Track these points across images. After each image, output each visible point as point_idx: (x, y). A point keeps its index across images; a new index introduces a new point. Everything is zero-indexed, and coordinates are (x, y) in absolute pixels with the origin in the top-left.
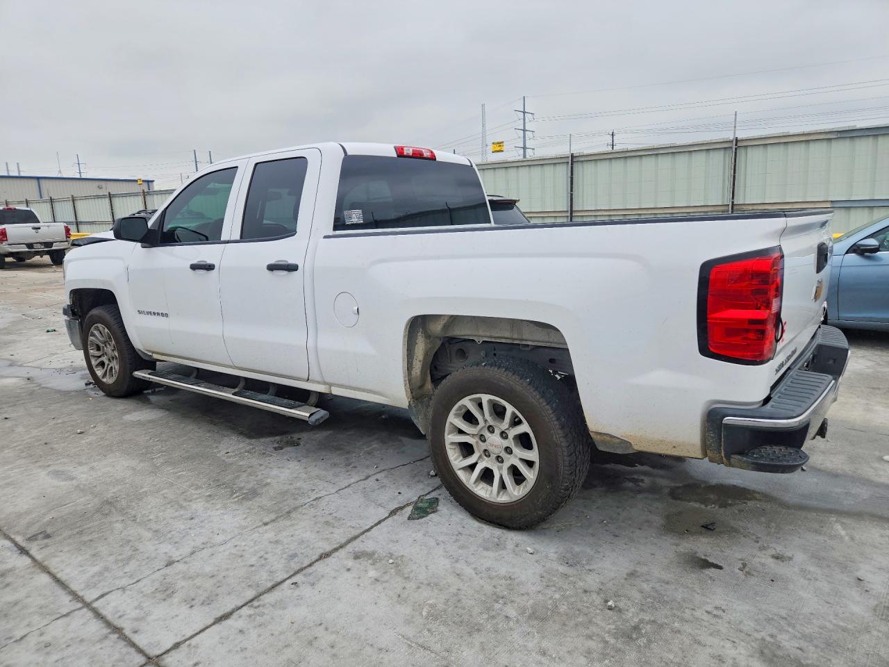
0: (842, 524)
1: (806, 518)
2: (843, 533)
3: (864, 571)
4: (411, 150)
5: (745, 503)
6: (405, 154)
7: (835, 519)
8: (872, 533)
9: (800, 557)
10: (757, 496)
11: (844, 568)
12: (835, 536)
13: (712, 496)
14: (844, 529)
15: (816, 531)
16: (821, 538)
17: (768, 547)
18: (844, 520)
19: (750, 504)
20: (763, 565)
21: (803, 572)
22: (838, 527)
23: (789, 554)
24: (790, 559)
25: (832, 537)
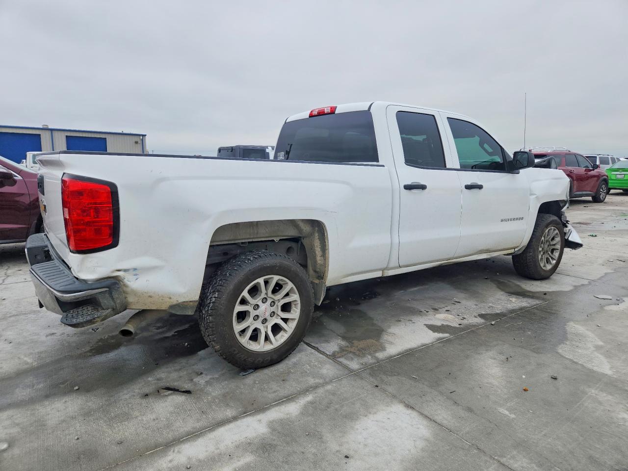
0: (27, 363)
1: (51, 357)
2: (25, 359)
3: (9, 347)
4: (329, 108)
5: (91, 347)
6: (325, 112)
7: (34, 364)
8: (7, 367)
9: (43, 338)
10: (89, 354)
11: (19, 344)
12: (29, 355)
13: (112, 341)
14: (25, 361)
15: (41, 353)
16: (36, 351)
17: (60, 335)
18: (27, 366)
19: (88, 348)
20: (57, 329)
21: (38, 334)
22: (29, 360)
23: (49, 337)
24: (47, 336)
25: (31, 354)
